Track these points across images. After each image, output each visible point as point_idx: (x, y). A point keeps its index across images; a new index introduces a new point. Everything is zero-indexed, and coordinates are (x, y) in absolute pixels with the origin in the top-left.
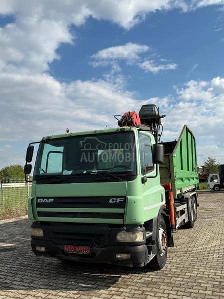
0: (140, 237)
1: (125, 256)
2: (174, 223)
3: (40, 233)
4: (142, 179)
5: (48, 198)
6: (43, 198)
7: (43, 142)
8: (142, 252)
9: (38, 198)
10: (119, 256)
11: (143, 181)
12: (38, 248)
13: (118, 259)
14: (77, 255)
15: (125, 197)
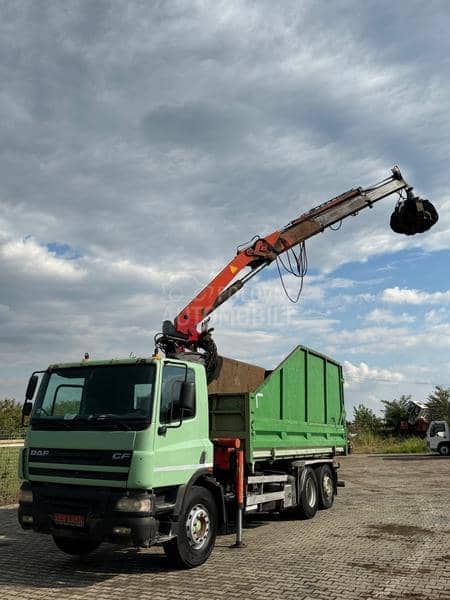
0: (145, 506)
1: (125, 530)
2: (242, 501)
3: (29, 497)
4: (160, 429)
5: (43, 449)
6: (37, 449)
7: (49, 373)
8: (146, 526)
9: (31, 449)
10: (117, 531)
11: (161, 432)
12: (25, 519)
13: (117, 534)
14: (69, 528)
15: (131, 452)
